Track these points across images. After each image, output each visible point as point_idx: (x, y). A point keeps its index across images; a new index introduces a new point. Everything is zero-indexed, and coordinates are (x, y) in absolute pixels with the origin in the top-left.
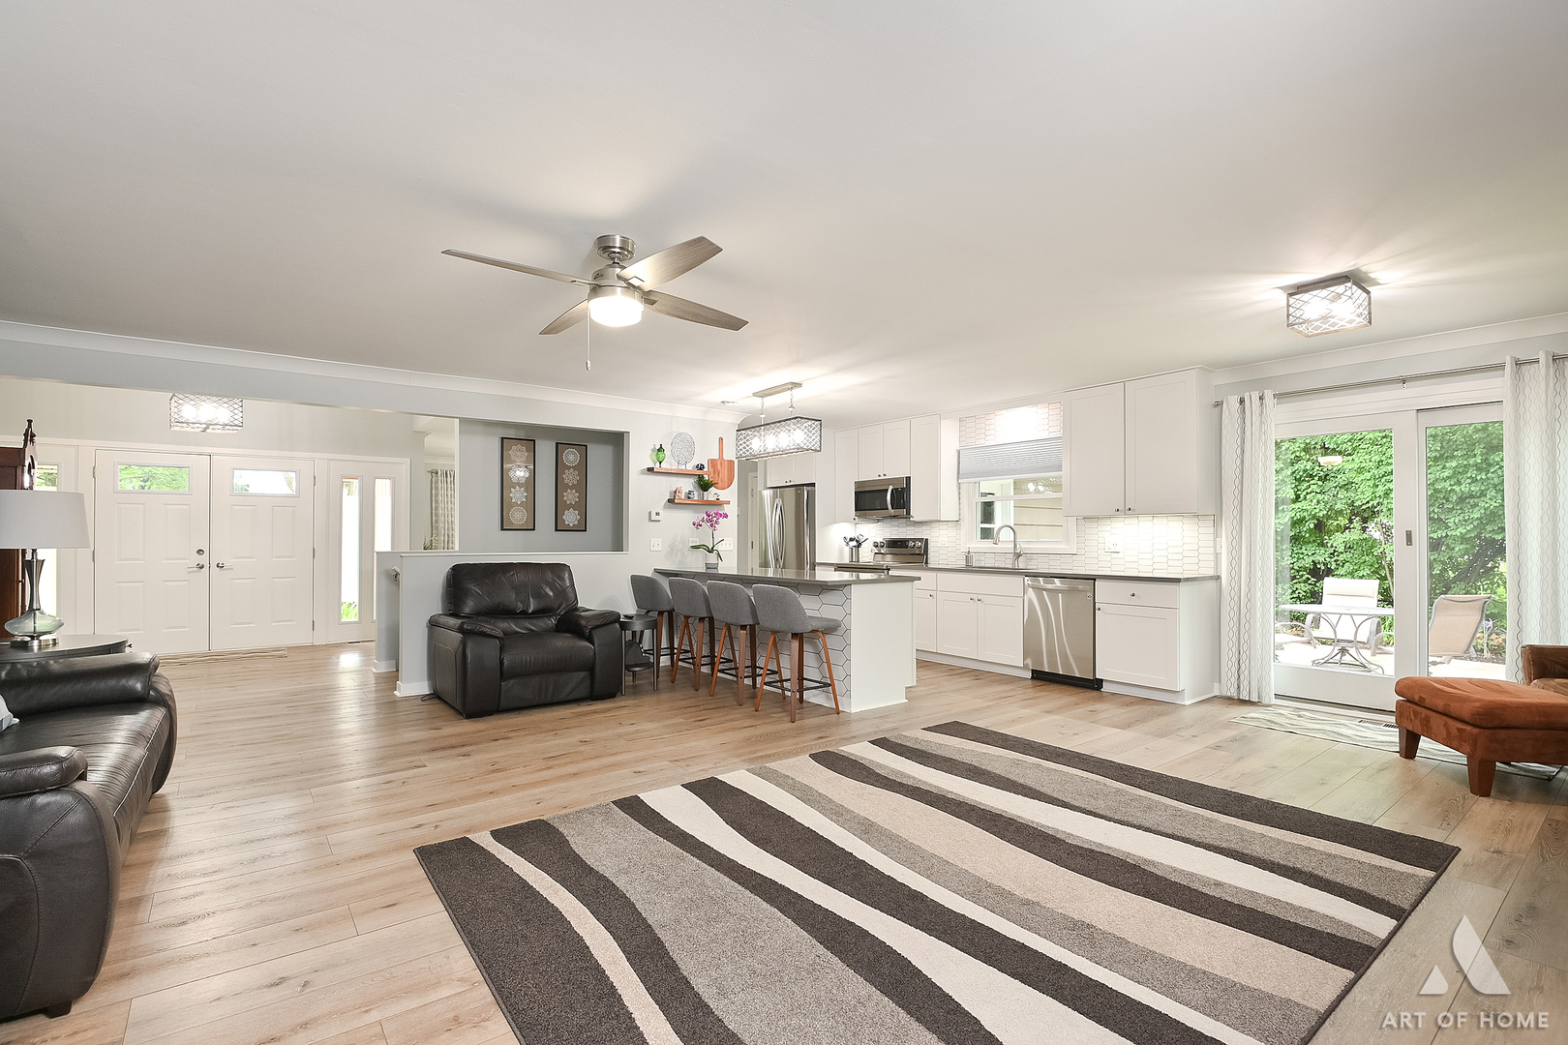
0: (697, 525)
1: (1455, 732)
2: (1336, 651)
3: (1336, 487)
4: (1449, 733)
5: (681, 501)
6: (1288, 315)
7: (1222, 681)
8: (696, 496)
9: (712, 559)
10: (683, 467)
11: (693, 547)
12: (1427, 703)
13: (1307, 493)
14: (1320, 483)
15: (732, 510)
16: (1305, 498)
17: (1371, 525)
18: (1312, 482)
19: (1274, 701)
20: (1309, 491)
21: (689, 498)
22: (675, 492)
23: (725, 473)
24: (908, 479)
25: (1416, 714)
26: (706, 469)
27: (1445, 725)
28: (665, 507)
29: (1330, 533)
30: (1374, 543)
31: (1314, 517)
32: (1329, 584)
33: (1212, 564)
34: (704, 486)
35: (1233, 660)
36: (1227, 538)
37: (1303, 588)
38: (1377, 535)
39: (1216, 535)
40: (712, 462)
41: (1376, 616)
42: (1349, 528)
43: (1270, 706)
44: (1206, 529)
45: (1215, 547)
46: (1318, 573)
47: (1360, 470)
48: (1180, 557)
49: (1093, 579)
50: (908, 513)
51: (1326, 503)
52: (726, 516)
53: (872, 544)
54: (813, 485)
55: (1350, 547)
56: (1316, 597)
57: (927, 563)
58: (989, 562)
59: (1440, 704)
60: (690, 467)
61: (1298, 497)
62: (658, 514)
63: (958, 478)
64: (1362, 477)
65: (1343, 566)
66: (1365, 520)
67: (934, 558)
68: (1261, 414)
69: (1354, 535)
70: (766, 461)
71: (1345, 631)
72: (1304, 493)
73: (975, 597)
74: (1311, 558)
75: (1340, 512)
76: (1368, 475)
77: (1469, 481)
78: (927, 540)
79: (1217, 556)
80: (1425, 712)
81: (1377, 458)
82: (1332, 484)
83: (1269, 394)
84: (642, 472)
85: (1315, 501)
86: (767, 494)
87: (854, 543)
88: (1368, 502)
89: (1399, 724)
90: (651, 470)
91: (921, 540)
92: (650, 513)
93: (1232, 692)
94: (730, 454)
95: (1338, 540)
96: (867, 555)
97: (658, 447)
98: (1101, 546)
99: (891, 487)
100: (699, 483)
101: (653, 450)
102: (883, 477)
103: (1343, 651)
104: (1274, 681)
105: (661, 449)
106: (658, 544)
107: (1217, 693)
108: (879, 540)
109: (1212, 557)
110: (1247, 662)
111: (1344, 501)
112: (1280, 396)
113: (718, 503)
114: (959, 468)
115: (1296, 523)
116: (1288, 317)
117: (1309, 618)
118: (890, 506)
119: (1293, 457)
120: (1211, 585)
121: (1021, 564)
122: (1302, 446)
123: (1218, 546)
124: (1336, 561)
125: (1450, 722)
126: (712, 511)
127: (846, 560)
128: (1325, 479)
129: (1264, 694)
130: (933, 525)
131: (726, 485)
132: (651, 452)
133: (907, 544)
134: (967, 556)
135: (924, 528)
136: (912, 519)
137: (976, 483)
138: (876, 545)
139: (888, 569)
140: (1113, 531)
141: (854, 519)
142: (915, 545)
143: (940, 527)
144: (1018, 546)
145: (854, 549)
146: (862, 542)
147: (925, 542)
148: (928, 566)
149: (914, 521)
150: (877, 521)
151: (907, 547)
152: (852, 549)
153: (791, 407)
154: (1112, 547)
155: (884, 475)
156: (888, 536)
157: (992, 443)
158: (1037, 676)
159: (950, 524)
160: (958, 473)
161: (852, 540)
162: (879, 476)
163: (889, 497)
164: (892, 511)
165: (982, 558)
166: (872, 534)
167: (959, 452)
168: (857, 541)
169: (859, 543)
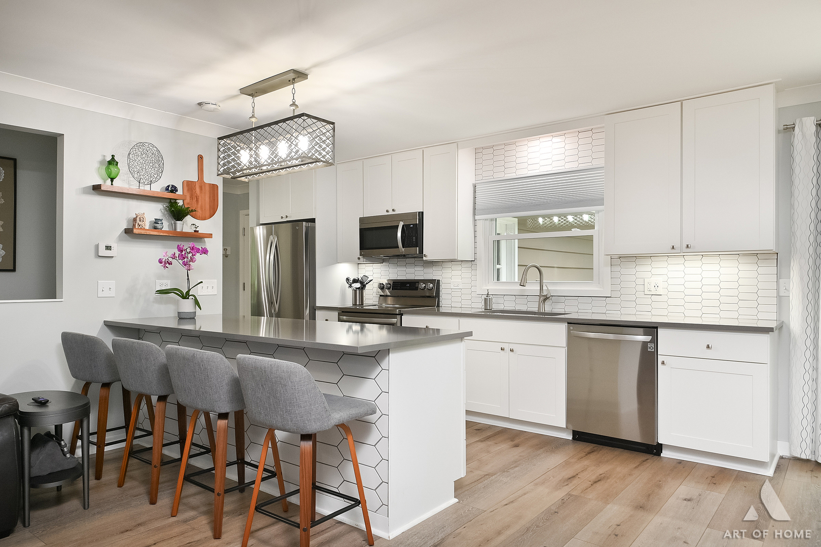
0: (165, 263)
5: (143, 232)
8: (166, 226)
9: (187, 306)
10: (147, 188)
11: (161, 292)
15: (215, 245)
21: (155, 228)
22: (135, 220)
23: (205, 199)
24: (421, 214)
26: (180, 192)
28: (120, 239)
33: (774, 308)
34: (177, 213)
39: (779, 275)
40: (189, 185)
44: (767, 267)
45: (779, 290)
48: (736, 300)
49: (655, 327)
50: (420, 252)
52: (205, 251)
53: (376, 285)
54: (313, 220)
57: (438, 306)
58: (509, 305)
60: (157, 188)
62: (108, 248)
63: (474, 214)
67: (447, 301)
70: (258, 181)
73: (508, 347)
78: (439, 281)
79: (780, 299)
84: (85, 191)
86: (260, 232)
87: (358, 285)
90: (97, 188)
91: (432, 281)
92: (97, 247)
94: (212, 177)
96: (371, 297)
97: (109, 158)
98: (640, 288)
99: (401, 224)
100: (170, 210)
101: (101, 163)
102: (391, 213)
105: (113, 162)
106: (108, 287)
107: (787, 453)
108: (385, 282)
109: (774, 301)
113: (196, 236)
114: (474, 203)
118: (400, 244)
121: (548, 308)
123: (783, 289)
126: (187, 245)
127: (349, 304)
131: (208, 214)
132: (97, 165)
133: (416, 286)
134: (486, 300)
135: (434, 268)
136: (424, 258)
137: (492, 220)
138: (382, 287)
139: (402, 315)
140: (654, 271)
141: (359, 258)
142: (425, 287)
143: (454, 267)
144: (545, 288)
145: (358, 291)
146: (367, 284)
147: (437, 283)
148: (438, 310)
149: (426, 260)
150: (383, 261)
151: (417, 289)
152: (355, 291)
153: (294, 104)
154: (653, 289)
155: (393, 210)
156: (395, 277)
157: (513, 176)
158: (579, 436)
159: (464, 265)
160: (475, 209)
161: (355, 281)
162: (387, 211)
163: (399, 234)
164: (402, 250)
165: (501, 301)
166: (375, 276)
167: (475, 186)
168: (360, 283)
169: (363, 284)
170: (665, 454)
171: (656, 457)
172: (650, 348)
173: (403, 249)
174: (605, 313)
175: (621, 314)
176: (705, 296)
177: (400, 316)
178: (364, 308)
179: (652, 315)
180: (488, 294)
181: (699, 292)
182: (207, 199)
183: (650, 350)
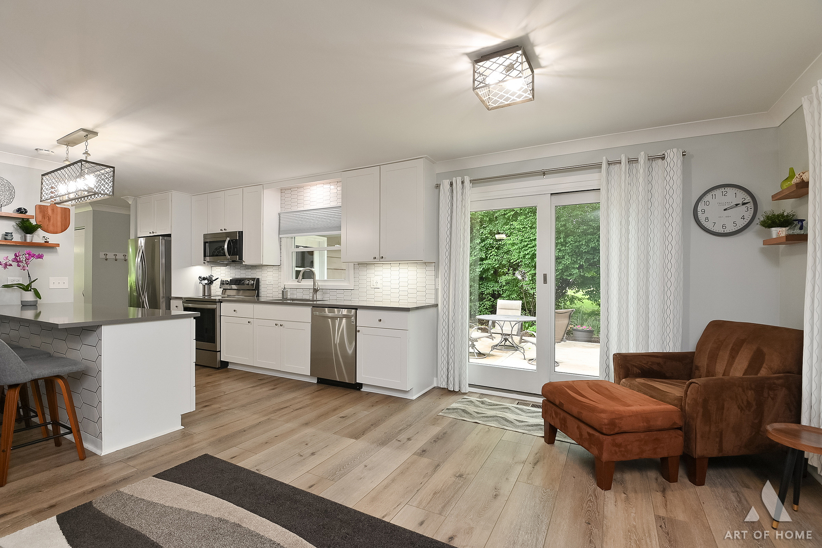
0: (5, 265)
1: (585, 435)
2: (503, 340)
3: (503, 253)
4: (581, 435)
6: (474, 80)
7: (438, 377)
8: (16, 238)
9: (29, 297)
11: (5, 286)
12: (566, 407)
13: (491, 256)
14: (496, 250)
16: (490, 258)
17: (517, 272)
18: (493, 250)
19: (467, 389)
20: (491, 254)
21: (5, 239)
23: (57, 218)
24: (241, 233)
25: (556, 414)
26: (30, 214)
27: (578, 427)
29: (500, 276)
30: (518, 281)
31: (493, 267)
32: (500, 302)
33: (433, 296)
34: (28, 228)
35: (445, 362)
36: (441, 279)
37: (488, 303)
38: (520, 277)
39: (436, 276)
40: (42, 208)
41: (520, 321)
42: (508, 273)
43: (465, 394)
44: (430, 271)
45: (435, 285)
46: (496, 296)
47: (513, 244)
48: (415, 291)
49: (356, 308)
50: (241, 258)
51: (498, 261)
53: (220, 282)
54: (169, 235)
55: (508, 283)
56: (493, 310)
57: (258, 297)
58: (298, 296)
59: (575, 410)
60: (8, 210)
61: (487, 257)
63: (279, 234)
64: (514, 248)
65: (505, 292)
66: (515, 270)
67: (264, 292)
68: (462, 194)
69: (509, 277)
71: (507, 329)
72: (489, 256)
73: (279, 323)
74: (492, 289)
75: (504, 266)
76: (516, 247)
77: (558, 251)
78: (258, 279)
79: (437, 290)
80: (563, 414)
81: (520, 238)
82: (501, 251)
83: (467, 179)
85: (494, 260)
87: (206, 282)
88: (516, 261)
89: (544, 416)
91: (253, 279)
93: (444, 385)
95: (503, 279)
96: (216, 291)
98: (368, 284)
99: (228, 239)
100: (21, 226)
102: (223, 231)
103: (506, 340)
104: (469, 377)
107: (435, 385)
108: (225, 279)
109: (433, 292)
110: (452, 365)
111: (506, 260)
112: (474, 182)
113: (47, 246)
114: (279, 225)
115: (485, 271)
116: (474, 82)
117: (490, 323)
118: (227, 253)
119: (484, 237)
120: (433, 310)
122: (489, 231)
123: (437, 284)
124: (502, 290)
125: (582, 426)
127: (199, 295)
128: (498, 249)
129: (462, 386)
130: (265, 268)
131: (59, 229)
133: (243, 282)
134: (283, 292)
135: (257, 270)
136: (245, 263)
137: (292, 238)
138: (223, 283)
139: (221, 302)
140: (376, 273)
141: (204, 263)
142: (248, 283)
143: (269, 270)
145: (206, 286)
146: (214, 281)
147: (257, 281)
148: (258, 299)
150: (226, 265)
151: (243, 284)
152: (204, 286)
153: (86, 153)
154: (375, 284)
155: (225, 230)
157: (302, 209)
158: (321, 381)
159: (274, 268)
160: (280, 231)
161: (204, 279)
162: (221, 230)
163: (226, 246)
166: (221, 275)
167: (279, 214)
168: (208, 280)
169: (210, 281)
170: (364, 389)
171: (358, 392)
173: (230, 257)
174: (351, 300)
175: (359, 301)
177: (219, 303)
178: (212, 298)
179: (375, 301)
180: (284, 288)
181: (398, 286)
182: (59, 218)
183: (352, 323)
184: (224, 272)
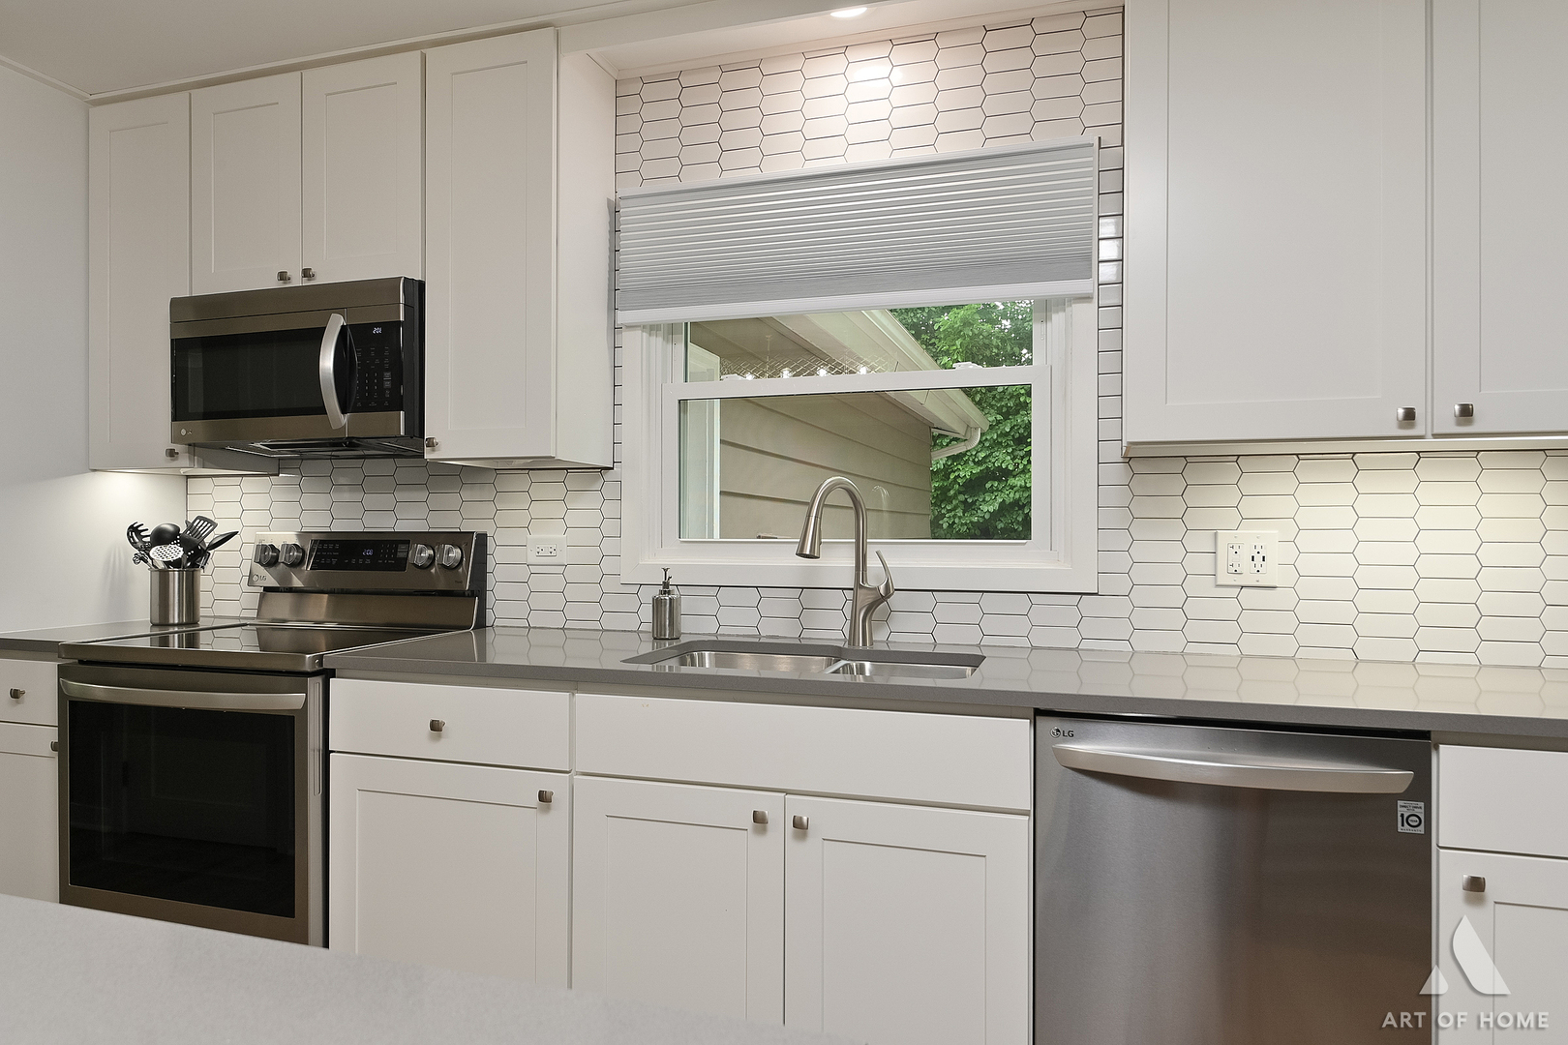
24: (416, 288)
48: (1533, 604)
50: (414, 430)
53: (250, 552)
57: (481, 625)
63: (613, 308)
78: (482, 538)
87: (175, 552)
91: (459, 538)
96: (230, 596)
98: (1202, 563)
99: (336, 323)
102: (297, 281)
108: (284, 536)
118: (330, 399)
133: (400, 555)
134: (657, 604)
135: (466, 494)
136: (428, 455)
138: (268, 556)
139: (328, 674)
140: (1249, 506)
141: (172, 453)
142: (432, 559)
143: (537, 491)
144: (873, 562)
145: (175, 575)
146: (214, 546)
147: (477, 546)
149: (435, 463)
150: (276, 468)
151: (401, 565)
152: (163, 576)
154: (1246, 565)
155: (307, 273)
156: (322, 522)
159: (576, 482)
160: (613, 289)
161: (161, 537)
162: (283, 276)
163: (327, 362)
164: (339, 420)
165: (708, 605)
166: (249, 518)
167: (614, 211)
168: (185, 543)
169: (195, 549)
172: (1406, 820)
173: (344, 419)
174: (1077, 649)
175: (1134, 652)
176: (1426, 590)
177: (319, 680)
179: (1242, 656)
180: (666, 585)
181: (1408, 578)
183: (1407, 829)
184: (263, 501)
